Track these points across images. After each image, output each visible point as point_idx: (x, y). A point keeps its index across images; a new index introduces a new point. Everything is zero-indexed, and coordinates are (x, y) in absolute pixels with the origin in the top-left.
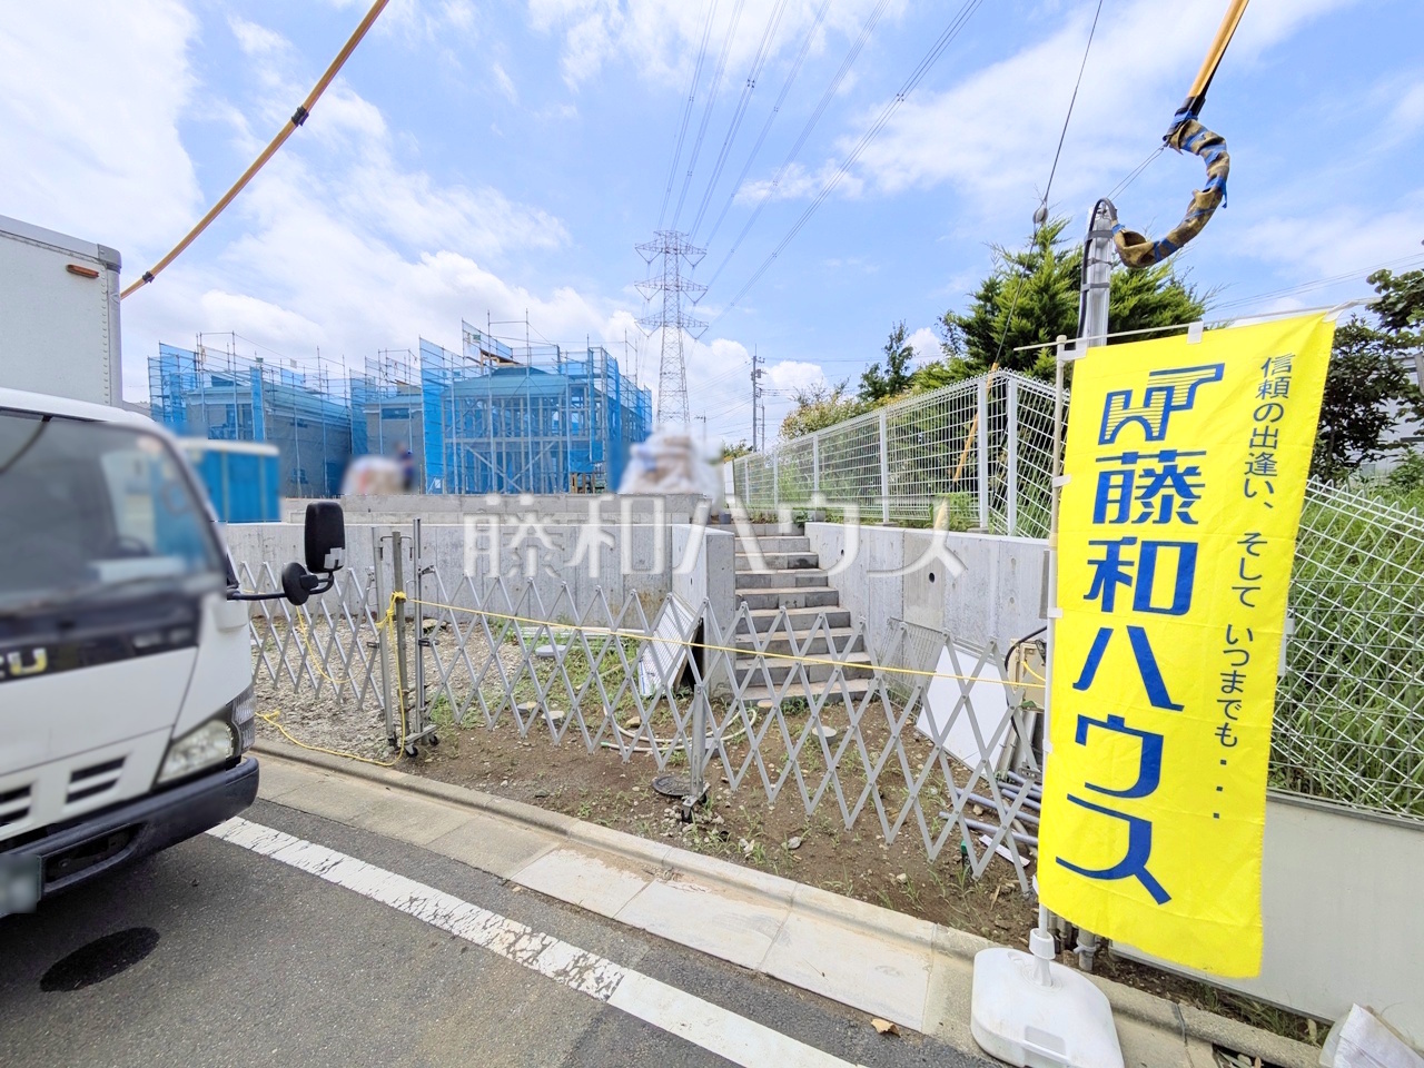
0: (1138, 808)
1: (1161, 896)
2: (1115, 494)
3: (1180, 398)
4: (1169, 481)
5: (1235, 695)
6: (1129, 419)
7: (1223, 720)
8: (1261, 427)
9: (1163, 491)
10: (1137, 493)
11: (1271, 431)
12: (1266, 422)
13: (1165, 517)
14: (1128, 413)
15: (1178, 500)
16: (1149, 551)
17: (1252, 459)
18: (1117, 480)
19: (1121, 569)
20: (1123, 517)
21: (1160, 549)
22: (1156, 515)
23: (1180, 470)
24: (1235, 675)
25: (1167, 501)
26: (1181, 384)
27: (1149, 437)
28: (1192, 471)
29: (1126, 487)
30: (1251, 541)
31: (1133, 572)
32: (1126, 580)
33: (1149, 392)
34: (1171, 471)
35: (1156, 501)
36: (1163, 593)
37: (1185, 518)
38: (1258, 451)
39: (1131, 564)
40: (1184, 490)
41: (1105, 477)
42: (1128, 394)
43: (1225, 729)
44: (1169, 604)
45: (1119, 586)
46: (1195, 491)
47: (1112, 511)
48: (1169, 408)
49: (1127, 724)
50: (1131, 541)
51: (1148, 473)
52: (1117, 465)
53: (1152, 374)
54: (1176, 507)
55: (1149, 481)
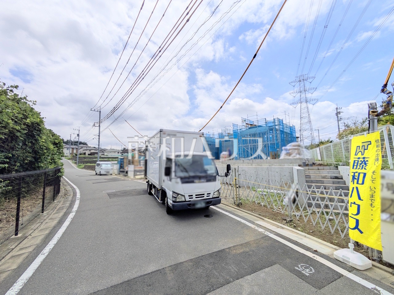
0: (356, 217)
1: (361, 232)
2: (356, 164)
3: (366, 148)
4: (364, 162)
5: (373, 198)
6: (360, 151)
7: (371, 203)
8: (377, 153)
9: (363, 164)
10: (359, 164)
11: (378, 154)
12: (378, 152)
13: (362, 169)
14: (360, 150)
15: (364, 166)
16: (359, 174)
17: (376, 159)
18: (356, 162)
19: (355, 177)
20: (356, 168)
21: (361, 174)
22: (361, 168)
23: (365, 161)
24: (372, 195)
25: (363, 166)
26: (366, 144)
27: (362, 155)
28: (367, 161)
29: (358, 163)
30: (374, 172)
31: (356, 177)
32: (356, 179)
33: (362, 146)
34: (364, 160)
35: (361, 166)
36: (360, 182)
37: (365, 169)
38: (376, 157)
39: (357, 176)
40: (365, 164)
41: (355, 161)
42: (359, 146)
43: (372, 204)
44: (361, 183)
45: (355, 180)
46: (367, 164)
47: (355, 167)
48: (365, 149)
49: (356, 203)
50: (357, 172)
51: (361, 161)
52: (357, 159)
53: (362, 143)
54: (364, 167)
55: (361, 162)
